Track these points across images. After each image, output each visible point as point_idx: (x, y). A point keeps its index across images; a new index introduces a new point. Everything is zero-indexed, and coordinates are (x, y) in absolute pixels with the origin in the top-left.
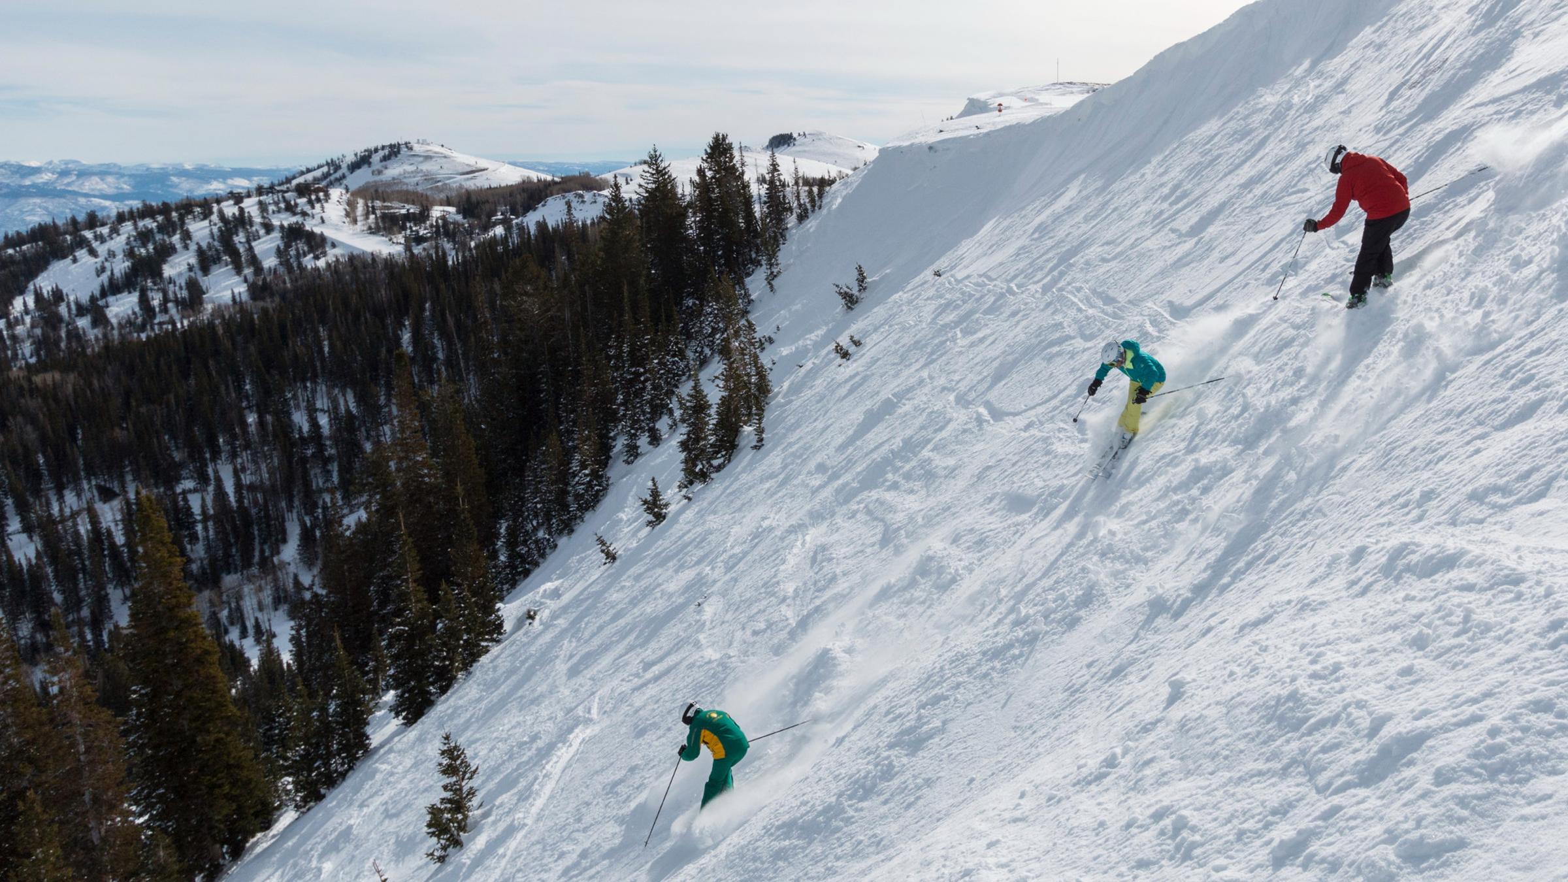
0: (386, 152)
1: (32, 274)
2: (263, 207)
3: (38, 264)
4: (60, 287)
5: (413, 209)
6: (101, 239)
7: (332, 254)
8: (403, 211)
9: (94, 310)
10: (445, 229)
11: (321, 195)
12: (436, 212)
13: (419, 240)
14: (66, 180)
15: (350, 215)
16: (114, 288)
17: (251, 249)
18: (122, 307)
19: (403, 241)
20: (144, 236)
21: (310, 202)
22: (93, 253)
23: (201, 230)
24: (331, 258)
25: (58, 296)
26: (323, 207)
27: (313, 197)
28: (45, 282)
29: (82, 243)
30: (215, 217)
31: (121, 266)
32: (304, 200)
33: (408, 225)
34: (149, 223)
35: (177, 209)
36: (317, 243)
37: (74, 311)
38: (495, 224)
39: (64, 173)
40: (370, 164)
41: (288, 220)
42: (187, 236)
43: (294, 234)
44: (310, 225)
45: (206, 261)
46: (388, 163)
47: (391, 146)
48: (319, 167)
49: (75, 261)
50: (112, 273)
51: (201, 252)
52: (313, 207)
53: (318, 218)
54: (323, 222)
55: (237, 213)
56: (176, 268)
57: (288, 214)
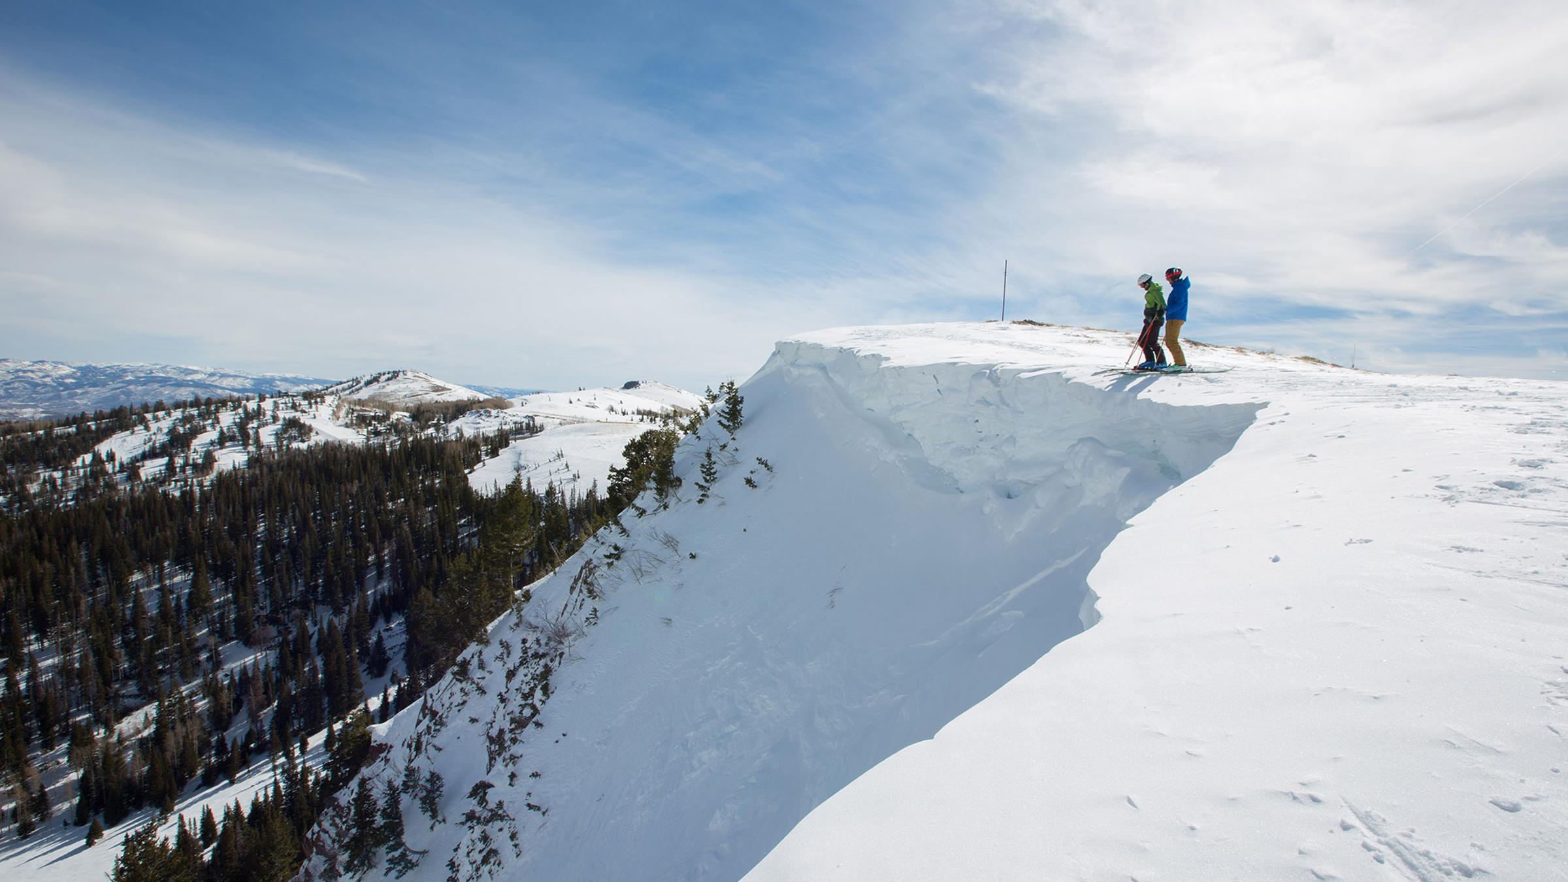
0: (390, 375)
1: (99, 440)
2: (276, 405)
3: (104, 434)
4: (114, 450)
5: (380, 413)
6: (156, 419)
7: (314, 439)
8: (373, 414)
9: (131, 469)
10: (396, 428)
11: (319, 400)
12: (395, 416)
13: (377, 433)
14: (214, 379)
15: (335, 415)
16: (152, 454)
17: (257, 433)
18: (152, 468)
19: (365, 434)
20: (186, 420)
21: (310, 404)
22: (147, 428)
23: (227, 418)
24: (312, 443)
25: (111, 457)
26: (317, 408)
27: (313, 401)
28: (103, 448)
29: (143, 421)
30: (240, 411)
31: (162, 438)
32: (306, 402)
33: (373, 422)
34: (195, 412)
35: (216, 403)
36: (304, 431)
37: (117, 469)
38: (429, 427)
39: (212, 375)
40: (378, 381)
41: (290, 414)
42: (217, 420)
43: (292, 423)
44: (305, 419)
45: (223, 440)
46: (389, 382)
47: (394, 372)
48: (348, 382)
49: (133, 433)
50: (154, 444)
51: (222, 433)
52: (311, 407)
53: (312, 414)
54: (315, 417)
55: (256, 408)
56: (200, 443)
57: (293, 411)
